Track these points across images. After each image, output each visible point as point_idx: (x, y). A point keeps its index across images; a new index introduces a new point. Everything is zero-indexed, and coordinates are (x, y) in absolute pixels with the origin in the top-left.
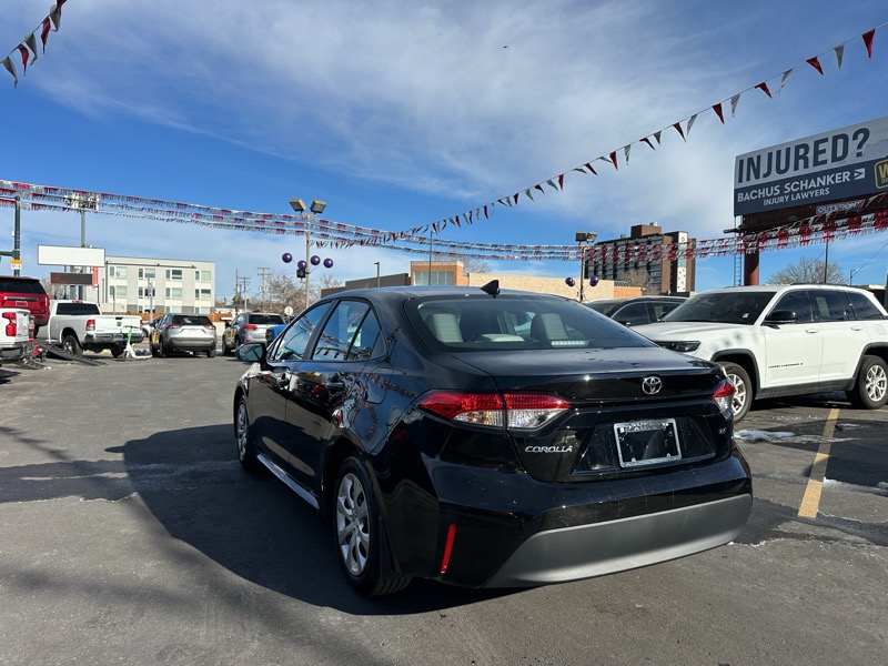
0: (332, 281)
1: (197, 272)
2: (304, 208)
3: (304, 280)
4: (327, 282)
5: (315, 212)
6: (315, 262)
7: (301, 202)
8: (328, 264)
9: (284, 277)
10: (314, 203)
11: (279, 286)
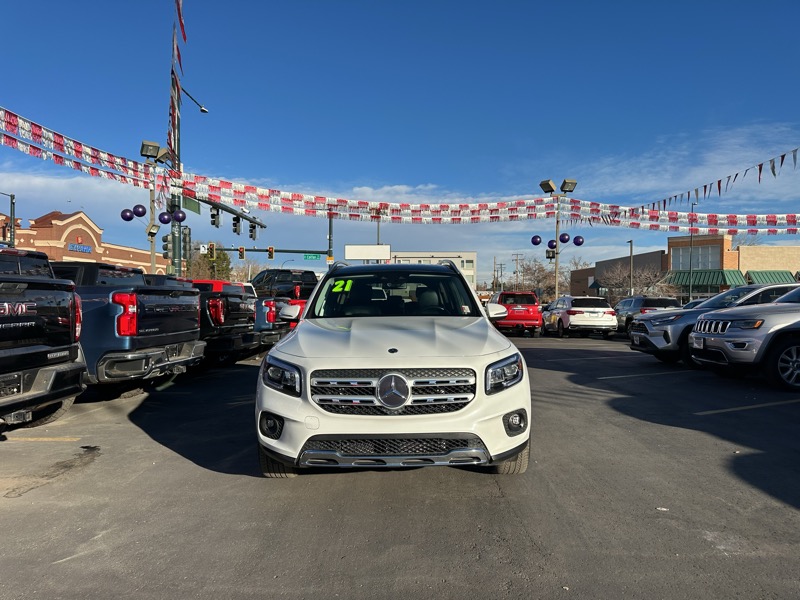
0: (582, 263)
1: (463, 262)
2: (554, 188)
3: (553, 260)
4: (576, 264)
5: (565, 192)
6: (563, 239)
7: (551, 183)
8: (578, 242)
9: (535, 261)
10: (565, 183)
11: (530, 269)
